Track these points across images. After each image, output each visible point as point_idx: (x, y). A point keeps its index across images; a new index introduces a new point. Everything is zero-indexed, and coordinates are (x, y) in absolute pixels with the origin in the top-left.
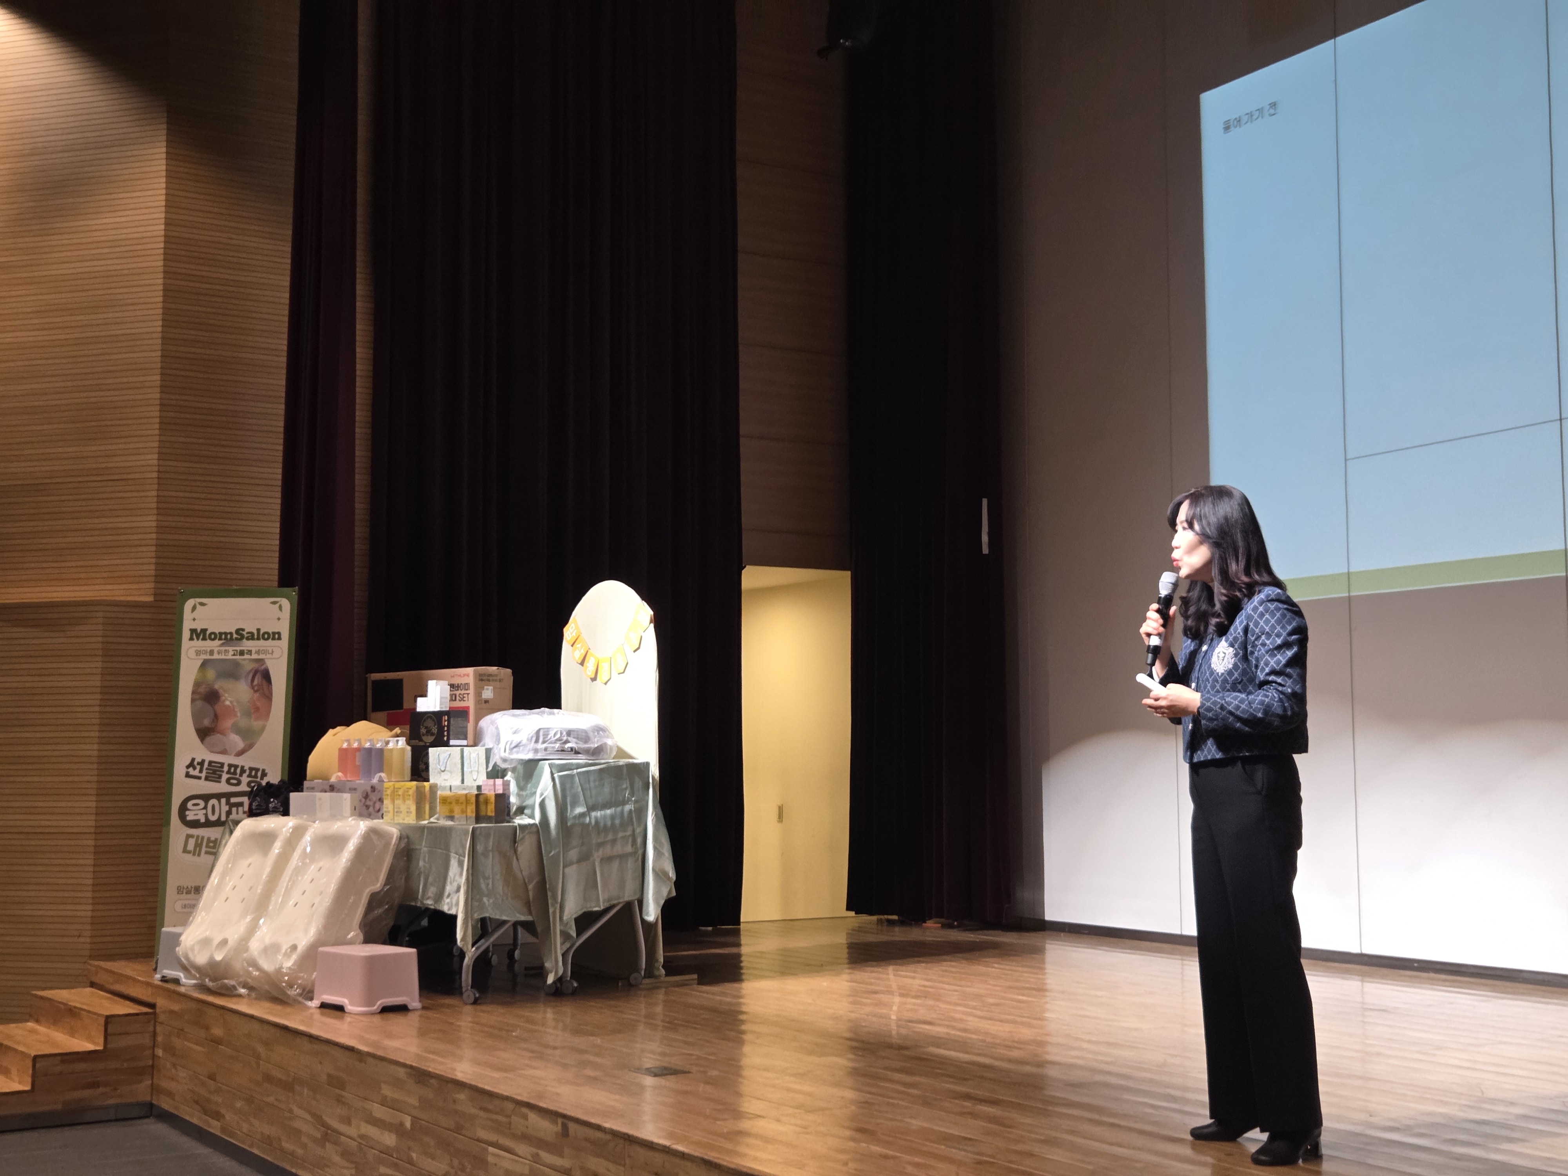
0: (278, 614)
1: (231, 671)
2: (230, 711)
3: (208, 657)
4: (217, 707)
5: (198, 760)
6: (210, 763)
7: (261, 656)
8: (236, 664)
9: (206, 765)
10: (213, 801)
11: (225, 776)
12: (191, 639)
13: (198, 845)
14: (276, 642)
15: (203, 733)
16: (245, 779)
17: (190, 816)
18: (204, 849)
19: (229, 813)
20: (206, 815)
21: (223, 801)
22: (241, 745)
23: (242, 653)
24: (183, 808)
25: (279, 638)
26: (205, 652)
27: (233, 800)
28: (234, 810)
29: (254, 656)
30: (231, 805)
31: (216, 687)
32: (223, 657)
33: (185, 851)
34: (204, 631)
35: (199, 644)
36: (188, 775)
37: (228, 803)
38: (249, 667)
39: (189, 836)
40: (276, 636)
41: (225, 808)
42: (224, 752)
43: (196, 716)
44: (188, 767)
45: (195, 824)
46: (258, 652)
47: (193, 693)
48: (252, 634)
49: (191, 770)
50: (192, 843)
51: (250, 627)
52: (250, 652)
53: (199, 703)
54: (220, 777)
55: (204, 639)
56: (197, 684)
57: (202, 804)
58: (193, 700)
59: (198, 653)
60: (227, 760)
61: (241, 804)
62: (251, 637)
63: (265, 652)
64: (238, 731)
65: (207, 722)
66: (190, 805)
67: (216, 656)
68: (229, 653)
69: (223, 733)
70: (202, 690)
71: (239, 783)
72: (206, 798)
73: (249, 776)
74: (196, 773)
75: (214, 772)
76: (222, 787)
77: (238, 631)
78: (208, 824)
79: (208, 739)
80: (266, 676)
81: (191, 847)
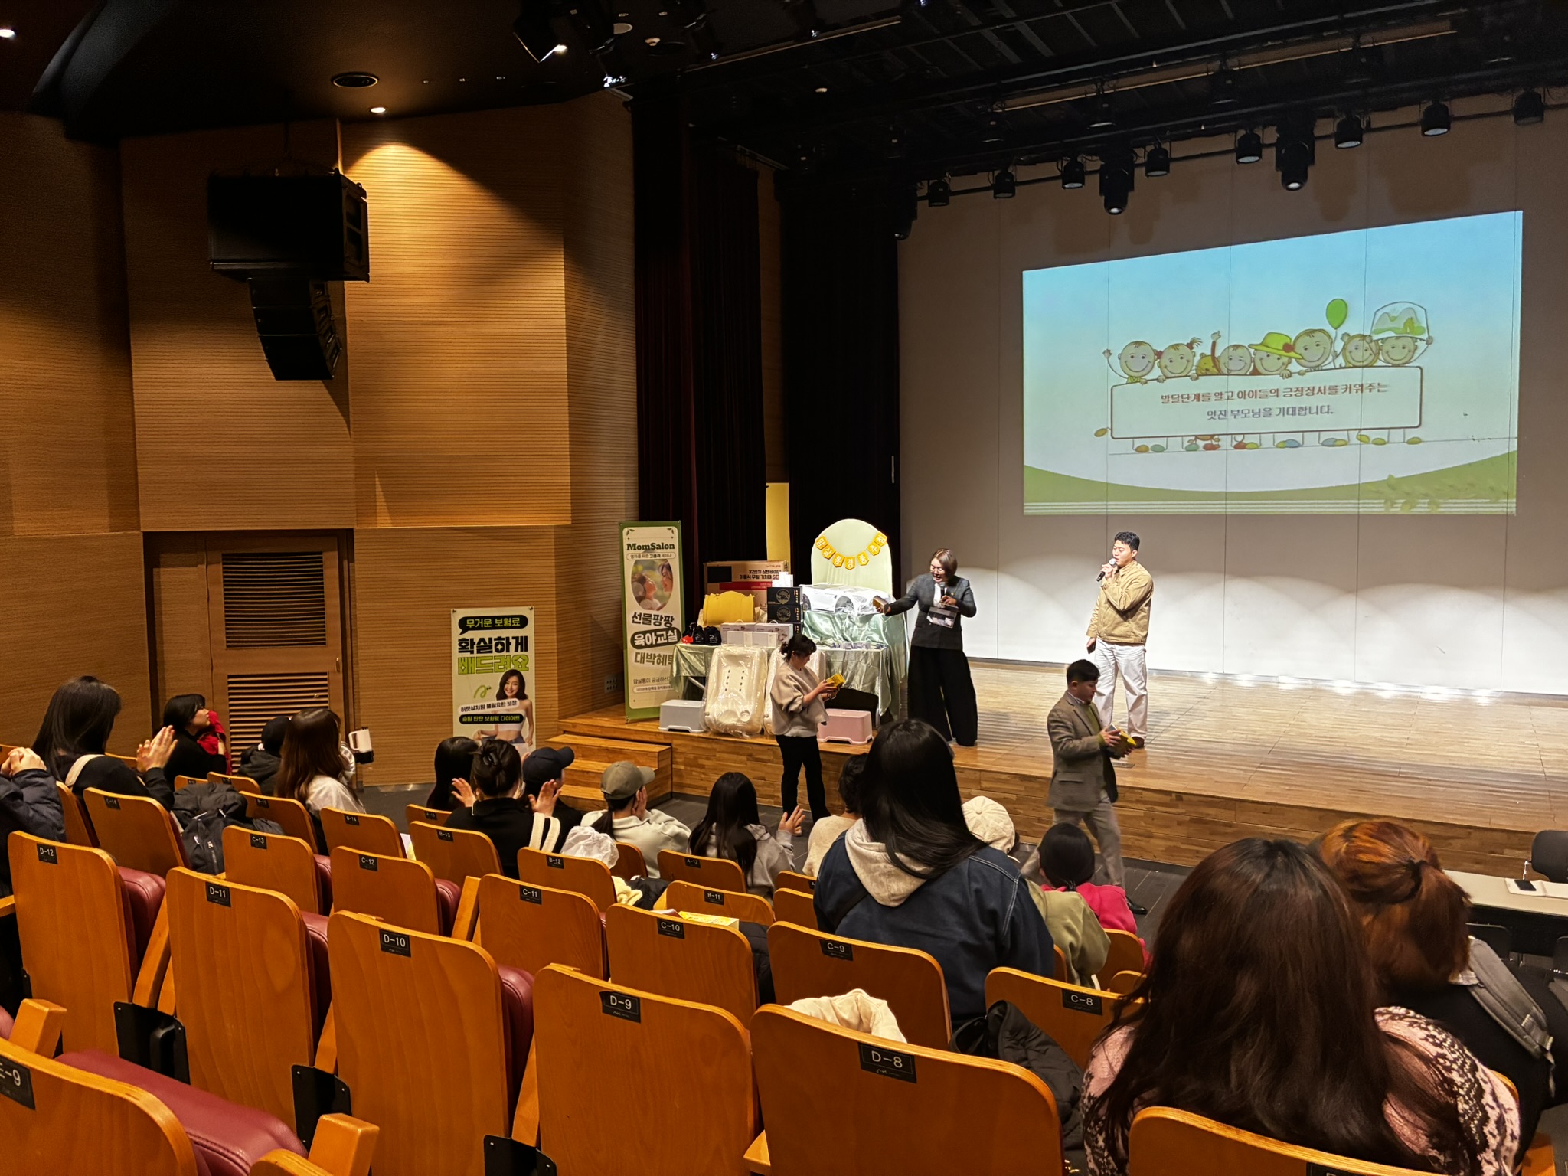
0: (672, 535)
1: (651, 566)
2: (652, 587)
3: (638, 559)
4: (645, 585)
5: (638, 613)
6: (644, 614)
7: (666, 558)
8: (653, 562)
9: (642, 616)
10: (648, 635)
11: (653, 621)
12: (628, 549)
13: (643, 658)
14: (672, 550)
15: (639, 599)
16: (663, 622)
17: (637, 643)
18: (646, 660)
19: (657, 640)
20: (645, 642)
21: (653, 634)
22: (659, 605)
23: (655, 556)
24: (633, 639)
25: (674, 548)
26: (636, 556)
27: (658, 633)
28: (659, 638)
29: (662, 558)
30: (657, 636)
31: (644, 574)
32: (645, 558)
33: (636, 661)
34: (634, 545)
35: (632, 552)
36: (634, 622)
37: (656, 635)
38: (660, 563)
39: (637, 654)
40: (672, 547)
41: (654, 638)
42: (651, 609)
43: (635, 591)
44: (633, 617)
45: (640, 647)
46: (663, 556)
47: (632, 578)
48: (659, 545)
49: (635, 619)
50: (639, 656)
51: (658, 542)
52: (659, 556)
53: (636, 583)
54: (650, 622)
55: (635, 549)
56: (634, 574)
57: (642, 636)
58: (632, 582)
59: (632, 556)
60: (653, 613)
61: (662, 635)
62: (659, 547)
63: (667, 555)
64: (657, 598)
65: (640, 594)
66: (636, 637)
67: (642, 558)
68: (649, 557)
69: (650, 599)
70: (636, 576)
71: (660, 624)
72: (644, 633)
73: (665, 620)
74: (638, 620)
75: (647, 619)
76: (652, 627)
77: (652, 544)
78: (647, 646)
79: (642, 602)
80: (669, 568)
81: (639, 659)
